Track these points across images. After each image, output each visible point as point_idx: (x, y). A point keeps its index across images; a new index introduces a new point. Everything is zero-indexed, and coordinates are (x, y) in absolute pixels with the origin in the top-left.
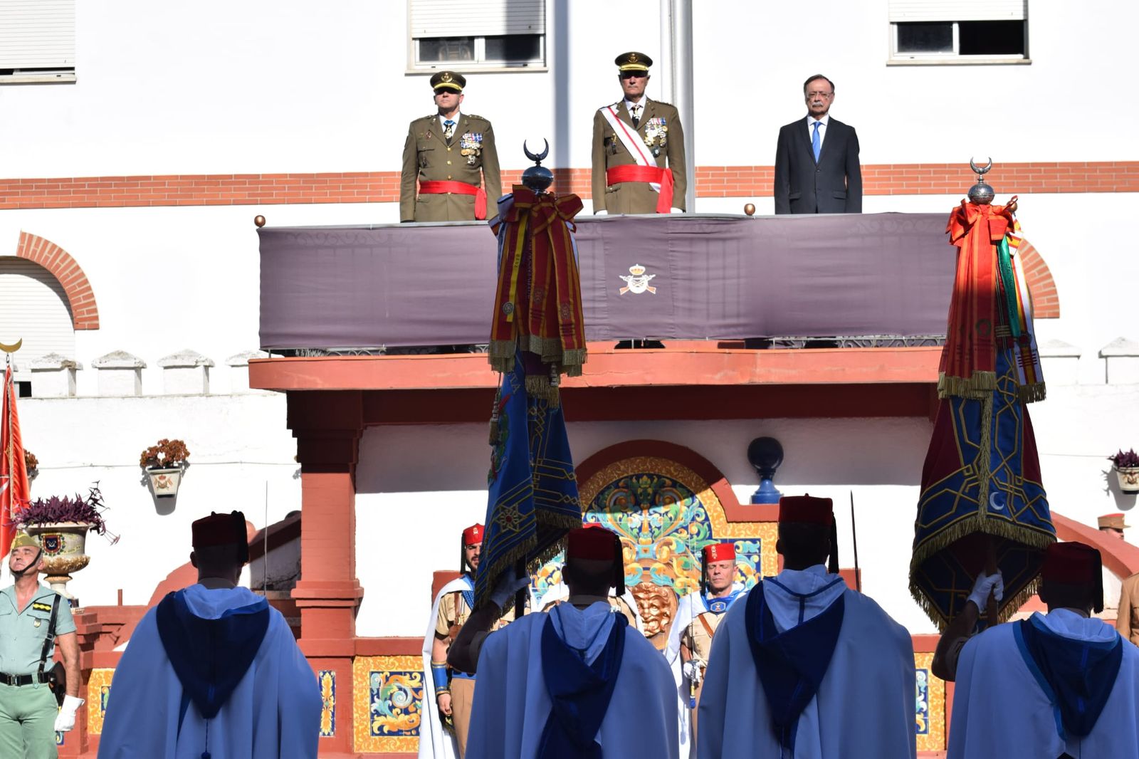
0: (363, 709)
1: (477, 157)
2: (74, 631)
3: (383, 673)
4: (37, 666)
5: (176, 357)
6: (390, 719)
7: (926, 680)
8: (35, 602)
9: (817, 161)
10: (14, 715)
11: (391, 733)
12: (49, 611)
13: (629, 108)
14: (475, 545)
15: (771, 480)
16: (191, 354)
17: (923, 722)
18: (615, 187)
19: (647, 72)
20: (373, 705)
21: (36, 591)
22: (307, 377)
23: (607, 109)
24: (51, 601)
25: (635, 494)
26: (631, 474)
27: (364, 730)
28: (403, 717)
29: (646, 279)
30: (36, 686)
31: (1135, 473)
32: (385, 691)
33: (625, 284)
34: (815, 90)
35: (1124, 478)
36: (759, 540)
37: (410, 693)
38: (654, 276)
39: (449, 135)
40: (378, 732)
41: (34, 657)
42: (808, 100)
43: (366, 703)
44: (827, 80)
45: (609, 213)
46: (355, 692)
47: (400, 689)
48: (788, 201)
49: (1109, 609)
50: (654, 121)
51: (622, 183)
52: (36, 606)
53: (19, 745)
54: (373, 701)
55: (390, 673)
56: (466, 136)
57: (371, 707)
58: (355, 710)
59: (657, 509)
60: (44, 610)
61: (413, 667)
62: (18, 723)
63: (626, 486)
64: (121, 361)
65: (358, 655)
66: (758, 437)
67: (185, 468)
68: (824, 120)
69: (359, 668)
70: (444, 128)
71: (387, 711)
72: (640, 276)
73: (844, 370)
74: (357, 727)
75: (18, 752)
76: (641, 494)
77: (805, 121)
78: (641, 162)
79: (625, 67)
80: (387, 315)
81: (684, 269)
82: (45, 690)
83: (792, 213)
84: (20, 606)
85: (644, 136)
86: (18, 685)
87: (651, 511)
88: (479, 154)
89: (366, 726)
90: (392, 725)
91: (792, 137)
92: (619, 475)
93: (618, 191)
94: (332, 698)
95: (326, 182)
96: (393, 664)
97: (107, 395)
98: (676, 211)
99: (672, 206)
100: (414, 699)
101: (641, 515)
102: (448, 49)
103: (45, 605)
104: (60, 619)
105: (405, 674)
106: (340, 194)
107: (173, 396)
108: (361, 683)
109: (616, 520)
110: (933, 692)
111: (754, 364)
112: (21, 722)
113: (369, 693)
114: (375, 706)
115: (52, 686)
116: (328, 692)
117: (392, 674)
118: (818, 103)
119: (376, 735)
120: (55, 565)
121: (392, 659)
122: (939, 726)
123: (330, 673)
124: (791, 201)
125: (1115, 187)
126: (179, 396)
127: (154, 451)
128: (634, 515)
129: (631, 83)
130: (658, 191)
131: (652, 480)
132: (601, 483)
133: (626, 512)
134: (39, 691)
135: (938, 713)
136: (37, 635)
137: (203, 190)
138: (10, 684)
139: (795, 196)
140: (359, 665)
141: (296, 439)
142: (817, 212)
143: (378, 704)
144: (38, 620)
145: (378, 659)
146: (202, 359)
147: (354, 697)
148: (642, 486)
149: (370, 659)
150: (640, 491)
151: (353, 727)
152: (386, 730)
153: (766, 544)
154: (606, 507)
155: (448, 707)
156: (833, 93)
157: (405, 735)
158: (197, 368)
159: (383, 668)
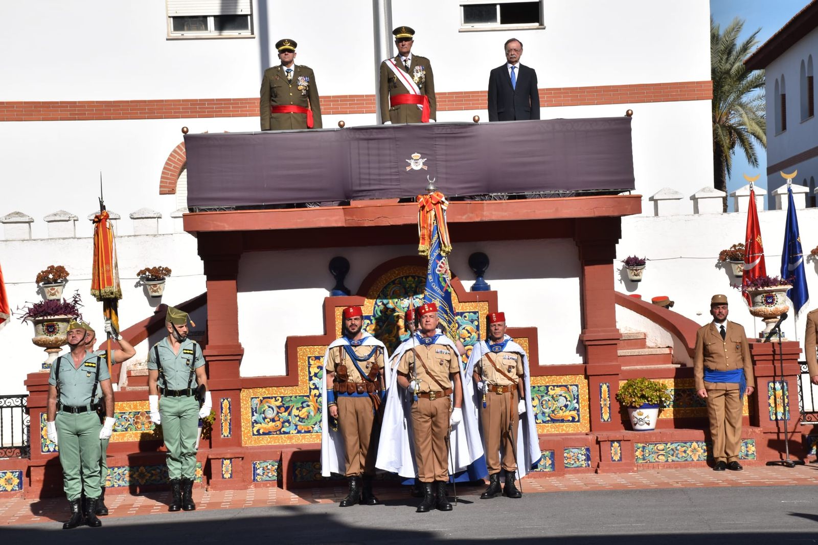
0: (247, 420)
1: (307, 91)
2: (110, 378)
3: (258, 398)
4: (90, 400)
5: (55, 215)
6: (264, 425)
7: (578, 391)
8: (85, 362)
9: (514, 88)
10: (75, 431)
11: (264, 434)
12: (95, 367)
13: (402, 60)
14: (351, 318)
15: (482, 277)
16: (65, 213)
17: (577, 415)
18: (396, 107)
19: (412, 38)
20: (254, 417)
21: (84, 356)
22: (219, 223)
23: (389, 61)
24: (95, 360)
25: (405, 289)
26: (402, 276)
27: (248, 432)
28: (272, 424)
29: (421, 161)
30: (89, 412)
31: (639, 270)
32: (260, 408)
33: (409, 165)
34: (511, 48)
35: (632, 273)
36: (478, 312)
37: (275, 410)
38: (426, 159)
39: (289, 78)
40: (256, 433)
41: (88, 395)
42: (507, 55)
43: (249, 417)
44: (518, 41)
45: (392, 123)
46: (242, 410)
47: (269, 407)
48: (497, 114)
49: (660, 348)
50: (418, 68)
51: (402, 105)
52: (87, 364)
53: (76, 450)
54: (253, 415)
55: (263, 398)
56: (300, 78)
57: (252, 419)
58: (242, 421)
59: (418, 296)
60: (92, 366)
61: (277, 394)
62: (76, 436)
63: (400, 284)
64: (19, 218)
65: (243, 388)
66: (475, 252)
67: (65, 283)
68: (517, 65)
69: (244, 395)
70: (286, 74)
71: (262, 421)
72: (418, 160)
73: (534, 211)
74: (244, 431)
75: (76, 454)
76: (408, 288)
77: (505, 66)
78: (412, 92)
79: (399, 36)
80: (265, 186)
81: (442, 155)
82: (94, 415)
83: (499, 120)
84: (76, 365)
85: (413, 77)
86: (78, 413)
87: (414, 297)
88: (308, 89)
89: (249, 430)
90: (265, 429)
91: (498, 76)
92: (395, 277)
93: (399, 110)
94: (229, 414)
95: (119, 106)
96: (265, 392)
97: (11, 239)
98: (431, 121)
99: (430, 118)
100: (278, 413)
101: (408, 299)
102: (190, 24)
103: (92, 363)
104: (101, 371)
105: (272, 398)
106: (129, 113)
107: (56, 239)
108: (246, 404)
109: (394, 303)
110: (582, 398)
111: (482, 210)
112: (78, 435)
113: (250, 410)
114: (254, 418)
115: (99, 412)
116: (226, 411)
117: (264, 398)
118: (513, 56)
119: (256, 435)
120: (54, 342)
121: (264, 390)
122: (586, 417)
123: (227, 400)
124: (499, 113)
125: (596, 102)
126: (59, 239)
127: (46, 273)
128: (404, 300)
129: (403, 45)
130: (422, 109)
131: (414, 279)
132: (385, 282)
133: (400, 298)
134: (92, 416)
135: (586, 410)
136: (88, 382)
137: (40, 111)
138: (73, 413)
139: (502, 110)
140: (244, 394)
141: (203, 261)
142: (515, 119)
143: (255, 417)
144: (89, 372)
145: (256, 390)
146: (72, 216)
147: (242, 413)
148: (409, 283)
149: (251, 390)
150: (407, 286)
151: (241, 431)
152: (261, 432)
153: (482, 314)
154: (388, 296)
155: (336, 413)
156: (522, 49)
157: (273, 434)
158: (69, 222)
159: (258, 395)
